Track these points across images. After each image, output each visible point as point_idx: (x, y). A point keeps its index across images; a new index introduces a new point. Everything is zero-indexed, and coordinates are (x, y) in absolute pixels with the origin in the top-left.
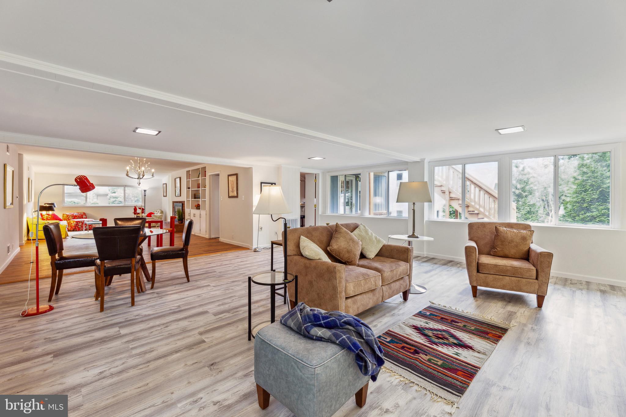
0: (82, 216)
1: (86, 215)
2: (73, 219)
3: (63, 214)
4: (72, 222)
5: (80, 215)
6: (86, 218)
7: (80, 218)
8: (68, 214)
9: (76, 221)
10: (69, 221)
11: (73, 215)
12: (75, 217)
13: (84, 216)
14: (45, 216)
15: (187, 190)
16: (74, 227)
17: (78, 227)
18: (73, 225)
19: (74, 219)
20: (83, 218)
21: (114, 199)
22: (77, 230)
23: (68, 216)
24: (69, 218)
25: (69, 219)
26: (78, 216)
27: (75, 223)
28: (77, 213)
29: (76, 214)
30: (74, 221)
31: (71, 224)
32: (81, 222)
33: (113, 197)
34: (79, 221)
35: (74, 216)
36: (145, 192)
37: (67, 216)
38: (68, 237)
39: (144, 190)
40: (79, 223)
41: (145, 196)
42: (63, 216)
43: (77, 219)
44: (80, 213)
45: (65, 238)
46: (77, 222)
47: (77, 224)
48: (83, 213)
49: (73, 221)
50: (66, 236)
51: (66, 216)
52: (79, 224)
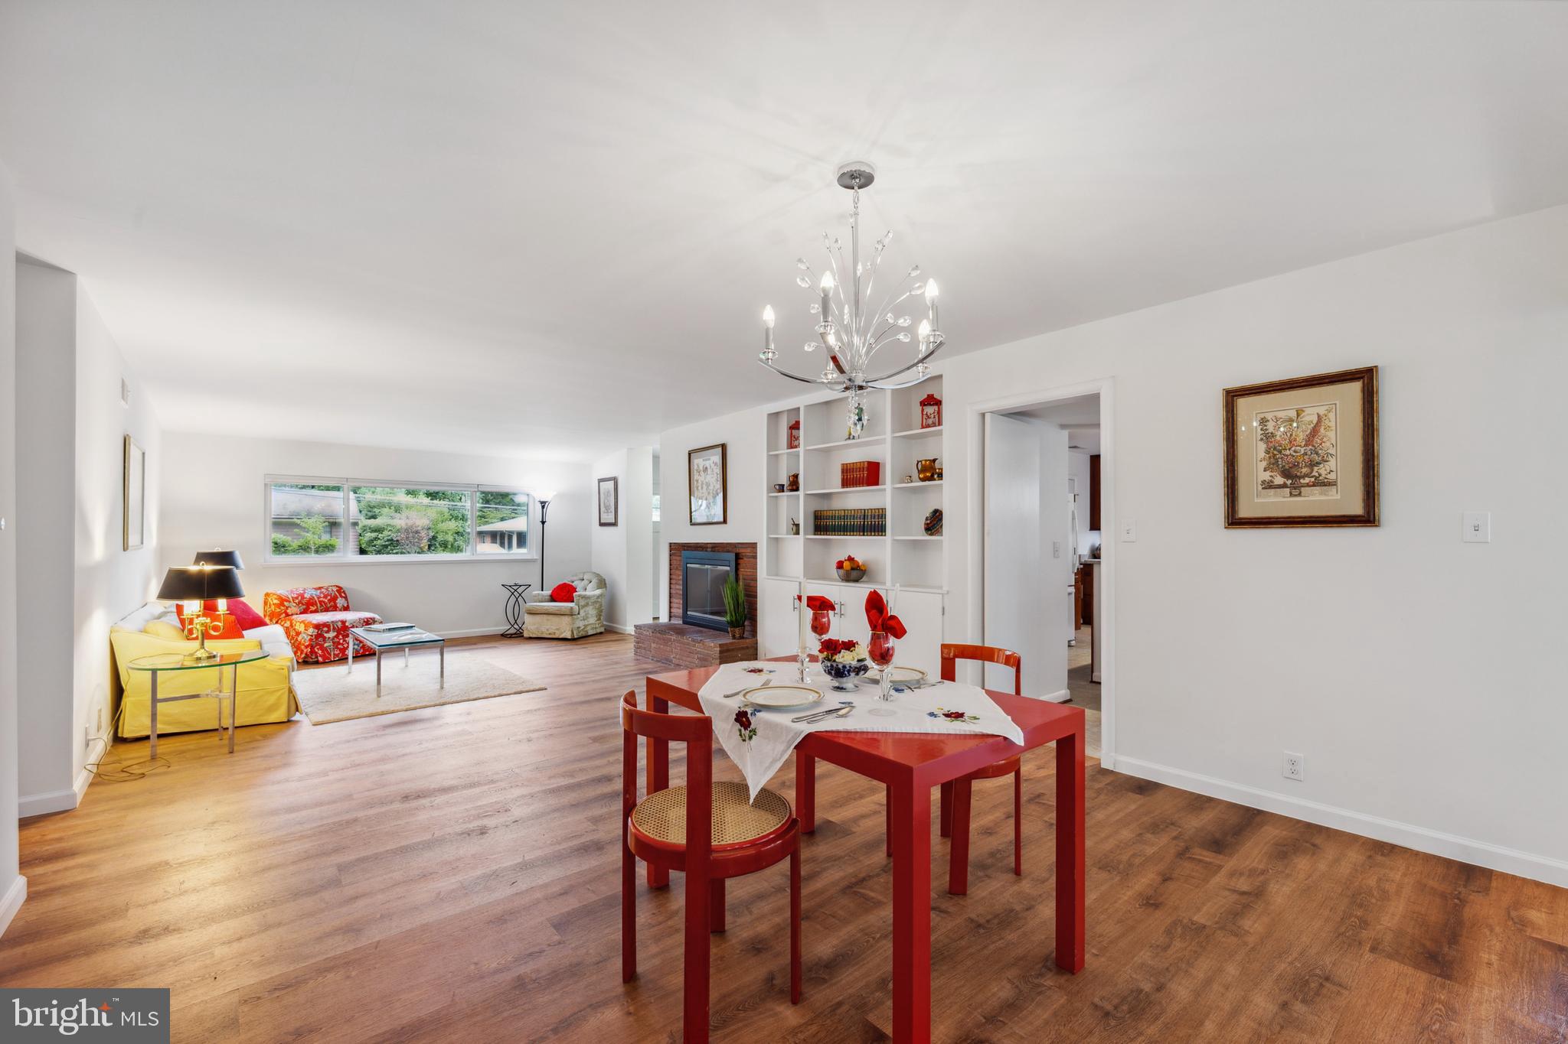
0: (334, 599)
1: (346, 598)
2: (301, 613)
3: (267, 595)
4: (300, 628)
5: (325, 597)
6: (346, 609)
7: (327, 610)
8: (283, 591)
9: (315, 622)
10: (288, 624)
11: (302, 596)
12: (308, 606)
13: (340, 602)
14: (196, 621)
15: (769, 498)
16: (307, 647)
17: (322, 648)
18: (305, 638)
19: (304, 612)
20: (335, 608)
21: (374, 535)
22: (320, 659)
23: (286, 603)
24: (287, 608)
25: (287, 615)
26: (320, 602)
27: (311, 631)
28: (316, 589)
29: (314, 592)
30: (307, 625)
31: (298, 634)
32: (334, 628)
33: (370, 528)
34: (326, 625)
35: (304, 601)
36: (543, 507)
37: (283, 600)
38: (297, 717)
39: (542, 503)
40: (327, 632)
41: (543, 523)
42: (265, 603)
43: (316, 611)
44: (327, 589)
45: (289, 721)
46: (317, 626)
47: (318, 636)
48: (335, 589)
49: (303, 622)
50: (289, 713)
51: (276, 601)
52: (325, 635)
